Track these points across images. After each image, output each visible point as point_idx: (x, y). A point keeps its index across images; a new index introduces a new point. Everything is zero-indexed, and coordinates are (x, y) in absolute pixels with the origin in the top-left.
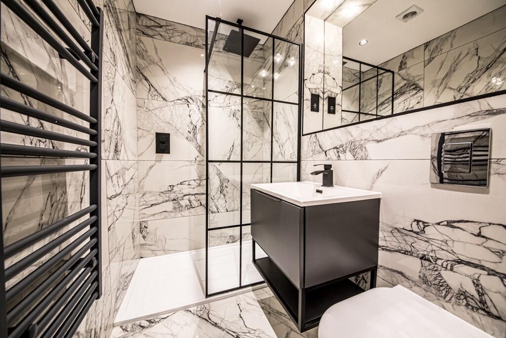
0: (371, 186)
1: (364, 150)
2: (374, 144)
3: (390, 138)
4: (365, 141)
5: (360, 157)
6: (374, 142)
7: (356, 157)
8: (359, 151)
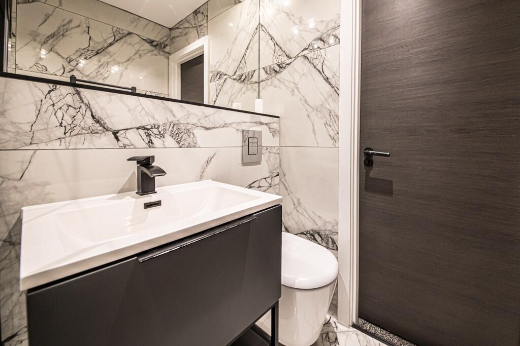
0: (201, 176)
1: (192, 136)
2: (203, 131)
3: (217, 128)
4: (193, 126)
5: (186, 144)
6: (203, 128)
7: (181, 145)
8: (185, 136)
